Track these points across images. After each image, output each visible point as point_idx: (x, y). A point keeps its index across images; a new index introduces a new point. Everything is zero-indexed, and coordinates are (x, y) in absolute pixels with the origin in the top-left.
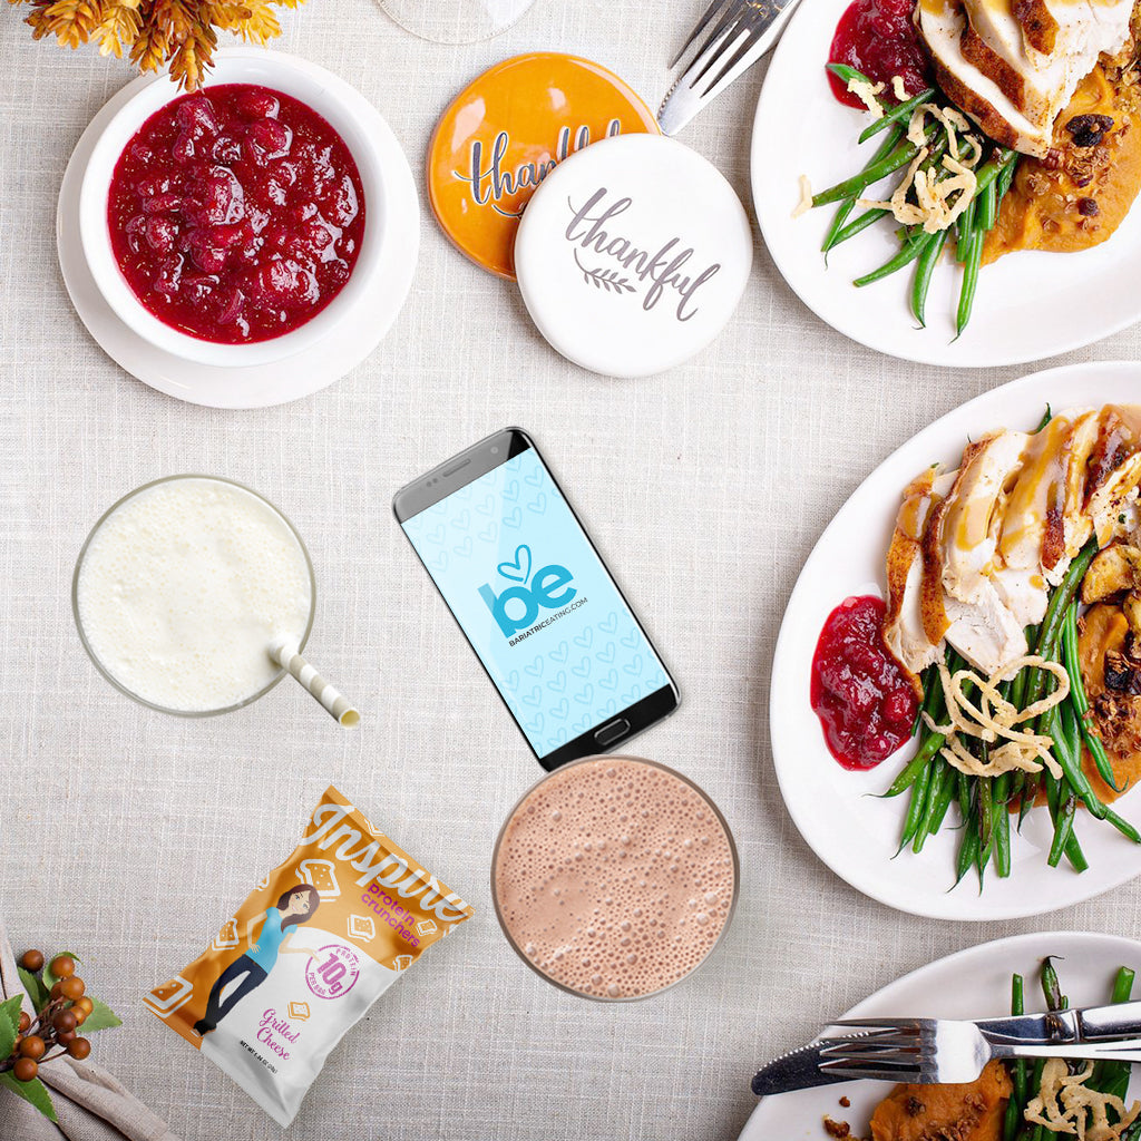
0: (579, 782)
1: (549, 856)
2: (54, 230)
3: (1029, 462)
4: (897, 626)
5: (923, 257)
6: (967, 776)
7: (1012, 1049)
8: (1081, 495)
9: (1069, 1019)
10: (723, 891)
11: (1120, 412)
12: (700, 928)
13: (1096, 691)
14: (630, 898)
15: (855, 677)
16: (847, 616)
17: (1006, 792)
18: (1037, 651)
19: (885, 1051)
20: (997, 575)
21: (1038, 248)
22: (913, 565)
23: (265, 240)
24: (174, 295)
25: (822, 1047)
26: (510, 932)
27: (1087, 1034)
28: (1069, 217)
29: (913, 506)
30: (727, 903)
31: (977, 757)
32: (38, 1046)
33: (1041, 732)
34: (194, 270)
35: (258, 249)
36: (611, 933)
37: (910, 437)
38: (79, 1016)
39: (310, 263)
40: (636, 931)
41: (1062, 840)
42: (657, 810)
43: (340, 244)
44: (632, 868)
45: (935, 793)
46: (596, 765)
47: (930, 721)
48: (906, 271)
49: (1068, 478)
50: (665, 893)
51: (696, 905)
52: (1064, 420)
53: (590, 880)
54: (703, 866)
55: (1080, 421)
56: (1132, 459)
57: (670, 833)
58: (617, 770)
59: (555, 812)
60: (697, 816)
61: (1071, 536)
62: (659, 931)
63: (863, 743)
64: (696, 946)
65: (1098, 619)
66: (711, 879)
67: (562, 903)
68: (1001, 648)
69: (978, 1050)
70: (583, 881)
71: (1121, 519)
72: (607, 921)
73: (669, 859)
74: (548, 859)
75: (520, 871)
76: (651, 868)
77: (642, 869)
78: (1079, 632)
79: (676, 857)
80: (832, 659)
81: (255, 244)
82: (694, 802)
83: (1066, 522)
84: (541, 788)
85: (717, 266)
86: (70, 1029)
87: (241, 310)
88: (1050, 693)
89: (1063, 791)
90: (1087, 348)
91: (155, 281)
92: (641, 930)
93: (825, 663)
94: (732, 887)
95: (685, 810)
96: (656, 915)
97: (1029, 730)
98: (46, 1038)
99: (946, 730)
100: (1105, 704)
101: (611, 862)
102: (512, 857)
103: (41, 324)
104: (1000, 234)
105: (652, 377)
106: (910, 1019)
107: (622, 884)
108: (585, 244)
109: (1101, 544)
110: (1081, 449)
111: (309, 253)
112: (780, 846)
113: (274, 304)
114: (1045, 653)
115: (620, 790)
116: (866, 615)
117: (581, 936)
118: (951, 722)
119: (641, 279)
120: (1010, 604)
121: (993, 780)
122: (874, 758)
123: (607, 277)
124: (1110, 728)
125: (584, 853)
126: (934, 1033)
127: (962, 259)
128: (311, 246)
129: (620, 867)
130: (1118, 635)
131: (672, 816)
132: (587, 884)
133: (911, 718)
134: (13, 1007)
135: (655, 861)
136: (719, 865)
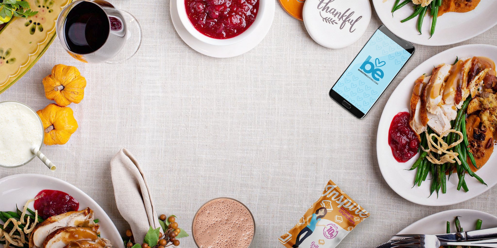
0: (214, 204)
1: (207, 223)
2: (169, 6)
3: (452, 73)
4: (413, 121)
5: (421, 14)
6: (434, 164)
7: (447, 243)
8: (466, 83)
9: (463, 234)
10: (251, 232)
11: (478, 58)
12: (245, 242)
13: (471, 139)
14: (227, 234)
15: (401, 135)
16: (399, 118)
17: (445, 169)
18: (454, 128)
19: (410, 244)
20: (442, 106)
21: (454, 11)
22: (418, 103)
23: (230, 9)
24: (204, 25)
25: (391, 242)
26: (197, 242)
27: (468, 239)
28: (463, 2)
29: (418, 86)
30: (252, 235)
31: (436, 159)
32: (164, 242)
33: (455, 151)
34: (210, 18)
35: (228, 11)
36: (223, 243)
37: (417, 66)
38: (176, 233)
39: (243, 16)
40: (229, 242)
41: (461, 183)
42: (234, 211)
43: (252, 10)
44: (228, 226)
45: (424, 169)
46: (219, 200)
47: (423, 148)
48: (416, 18)
49: (463, 78)
50: (236, 233)
51: (244, 236)
52: (461, 61)
53: (217, 229)
54: (246, 226)
55: (466, 61)
56: (481, 73)
57: (238, 217)
58: (224, 201)
59: (208, 212)
60: (245, 213)
61: (464, 95)
62: (235, 242)
63: (403, 155)
64: (244, 246)
65: (471, 119)
66: (248, 229)
67: (210, 235)
68: (443, 127)
69: (437, 243)
70: (215, 229)
71: (478, 90)
72: (222, 240)
73: (237, 224)
74: (206, 224)
75: (199, 227)
76: (233, 226)
77: (231, 226)
78: (466, 122)
79: (239, 223)
80: (395, 130)
81: (227, 10)
82: (244, 209)
83: (462, 91)
84: (205, 206)
85: (361, 17)
86: (174, 237)
87: (223, 29)
88: (458, 140)
89: (461, 168)
90: (468, 40)
91: (198, 21)
92: (230, 242)
93: (393, 131)
94: (254, 231)
95: (242, 211)
96: (234, 238)
97: (451, 151)
98: (167, 240)
99: (427, 151)
100: (474, 143)
101: (222, 225)
102: (197, 223)
103: (165, 33)
104: (443, 7)
105: (342, 49)
106: (417, 234)
107: (225, 230)
108: (323, 10)
109: (472, 97)
110: (467, 69)
111: (243, 13)
112: (380, 184)
113: (233, 27)
114: (456, 129)
115: (225, 206)
116: (404, 118)
117: (215, 243)
118: (429, 149)
119: (339, 20)
120: (446, 115)
121: (441, 165)
122: (407, 159)
123: (329, 20)
124: (475, 150)
125: (216, 222)
126: (424, 238)
127: (432, 14)
128: (243, 11)
129: (225, 226)
130: (477, 123)
131: (238, 213)
132: (216, 230)
133: (417, 147)
134: (157, 231)
135: (234, 224)
136: (250, 225)
